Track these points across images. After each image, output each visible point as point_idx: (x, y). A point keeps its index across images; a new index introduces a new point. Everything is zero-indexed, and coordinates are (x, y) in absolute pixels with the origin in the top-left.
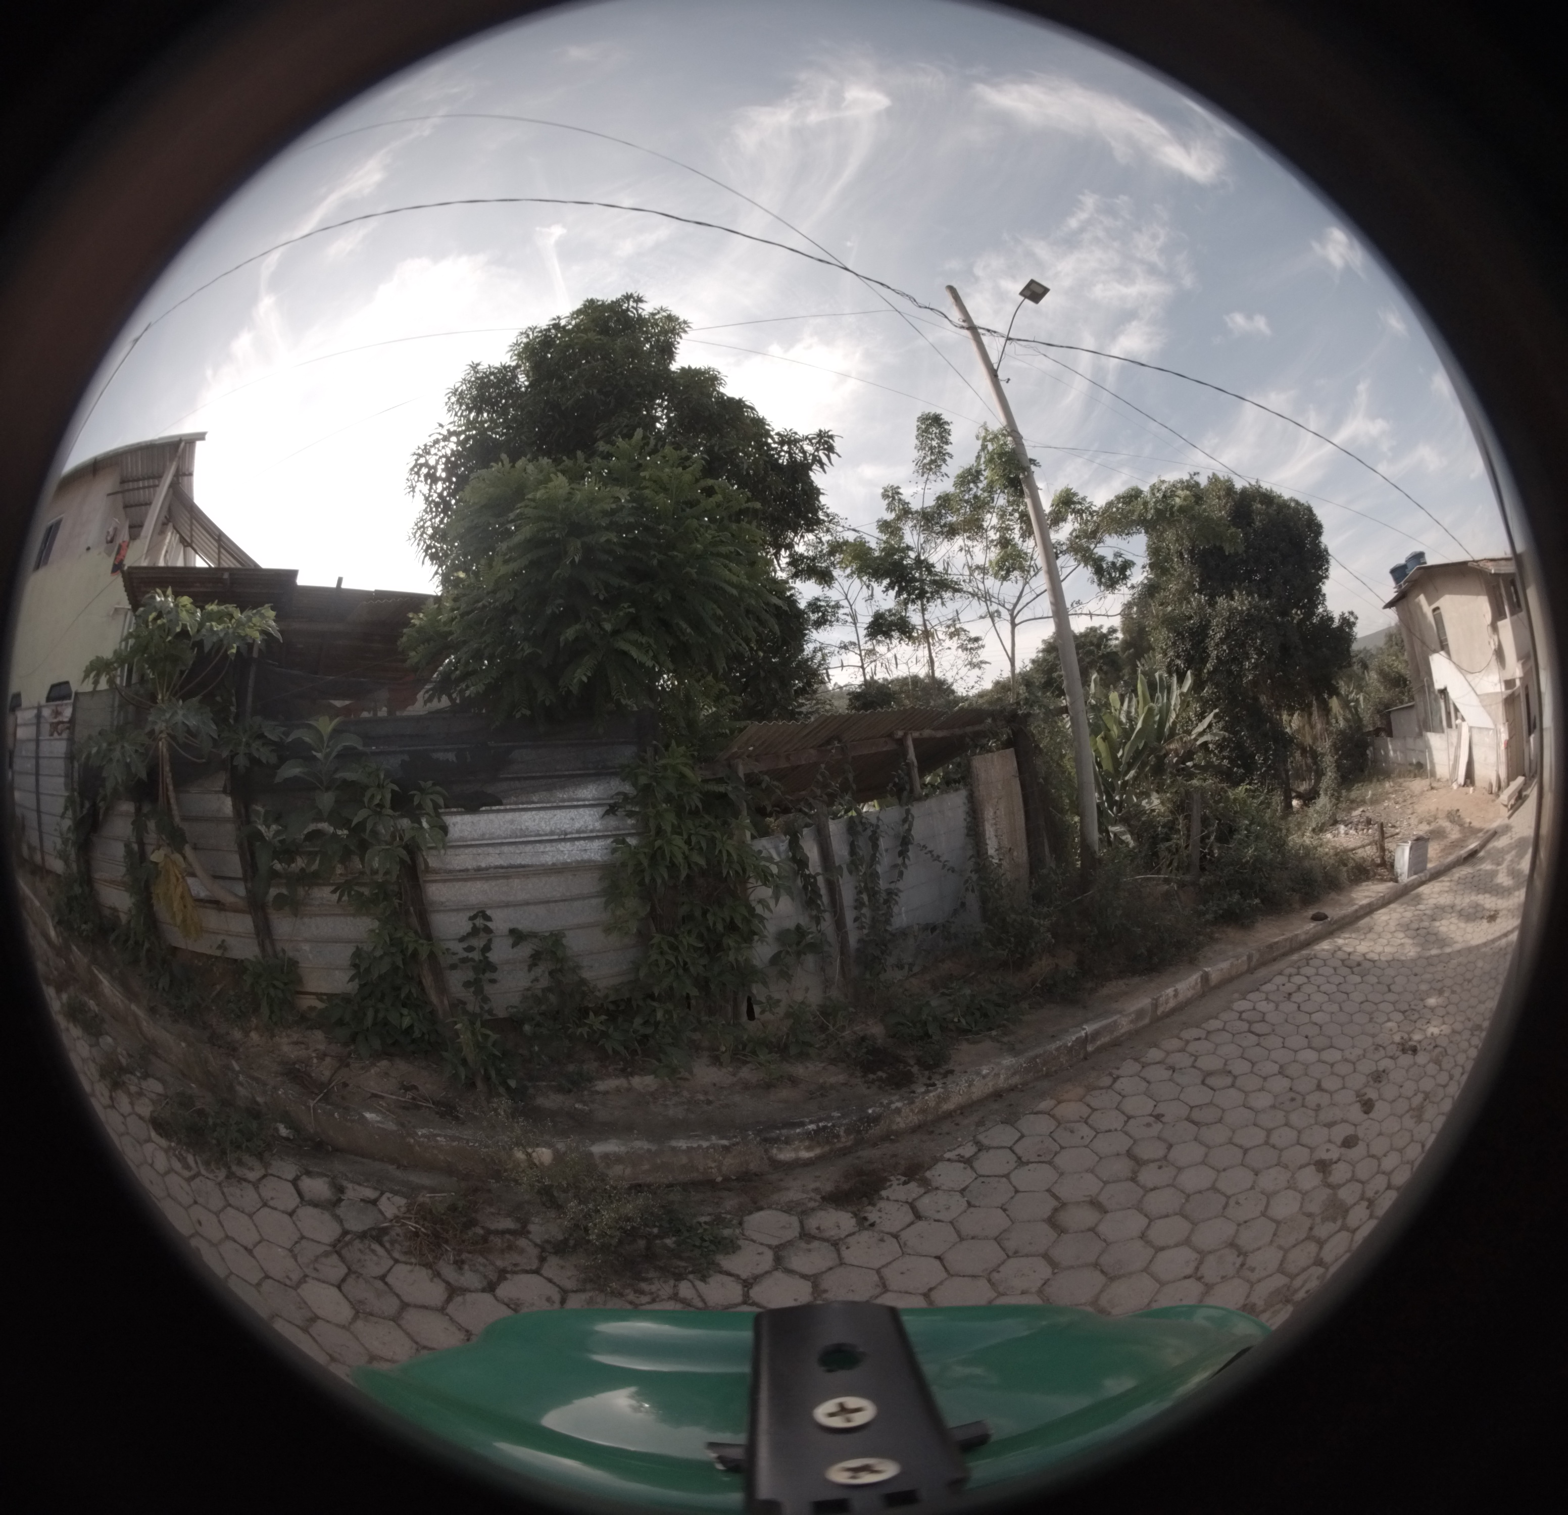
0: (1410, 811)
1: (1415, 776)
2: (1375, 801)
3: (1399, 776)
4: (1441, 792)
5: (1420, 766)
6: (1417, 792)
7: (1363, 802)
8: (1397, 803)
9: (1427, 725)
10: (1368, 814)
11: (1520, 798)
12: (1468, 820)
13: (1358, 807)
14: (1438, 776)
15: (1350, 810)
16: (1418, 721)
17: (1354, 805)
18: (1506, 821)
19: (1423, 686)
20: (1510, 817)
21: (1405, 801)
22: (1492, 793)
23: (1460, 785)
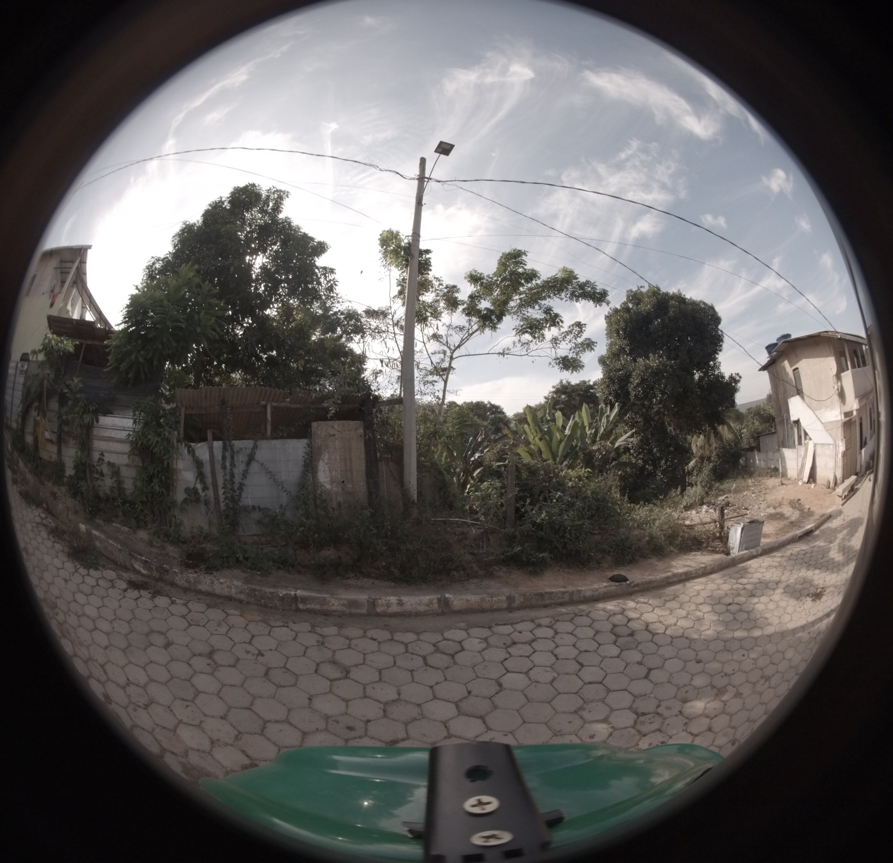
0: (762, 499)
1: (771, 477)
2: (736, 491)
3: (759, 476)
4: (790, 487)
5: (776, 469)
6: (770, 487)
7: (730, 491)
8: (753, 493)
9: (784, 444)
10: (730, 499)
11: (852, 490)
12: (808, 507)
13: (724, 494)
14: (789, 477)
15: (717, 496)
16: (778, 442)
17: (721, 493)
18: (840, 507)
19: (783, 420)
20: (843, 505)
21: (760, 492)
22: (829, 488)
23: (804, 483)
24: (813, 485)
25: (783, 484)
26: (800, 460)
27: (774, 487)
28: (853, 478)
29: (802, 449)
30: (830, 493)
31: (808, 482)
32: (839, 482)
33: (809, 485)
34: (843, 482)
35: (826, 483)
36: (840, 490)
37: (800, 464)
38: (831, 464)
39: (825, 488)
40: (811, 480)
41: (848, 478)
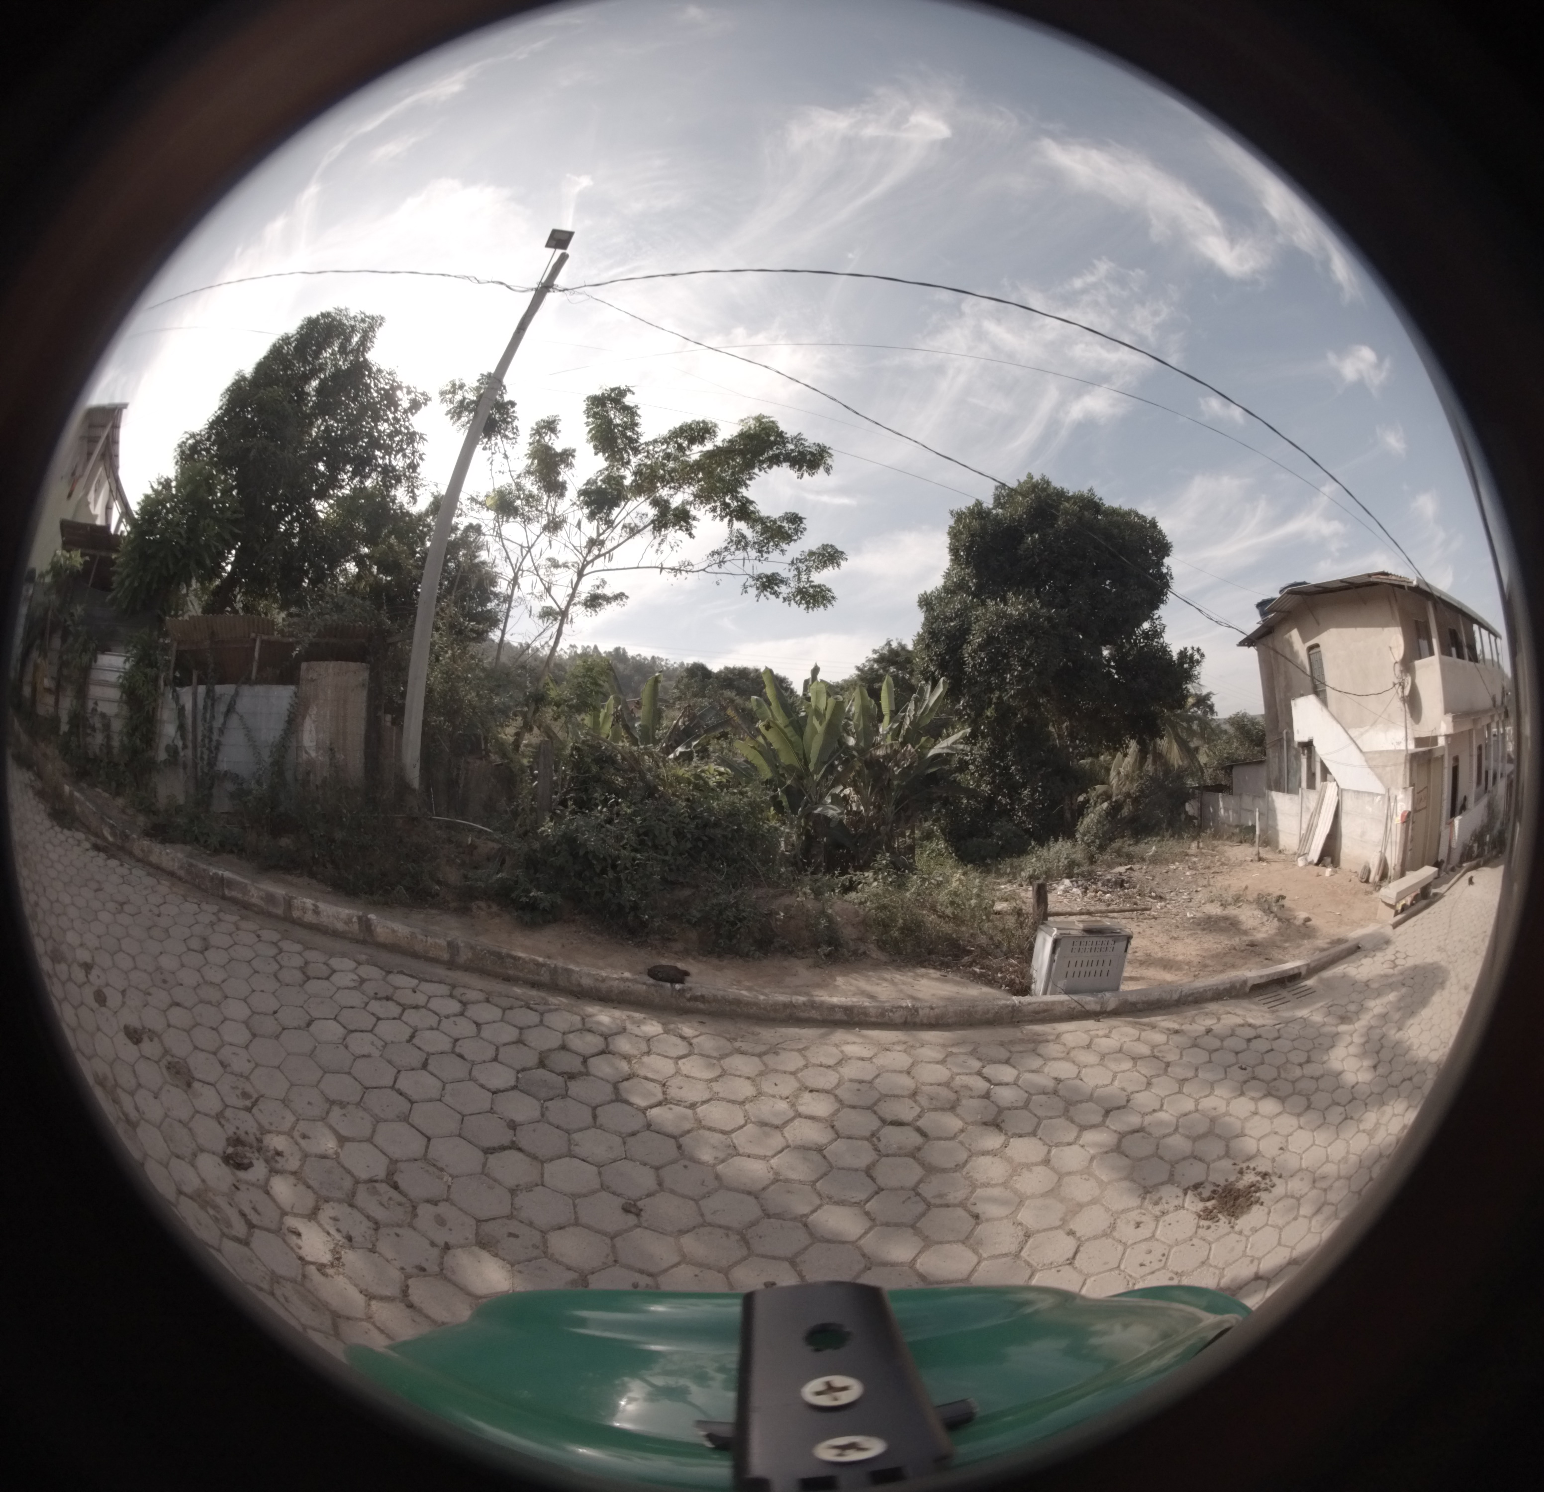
1: (1235, 842)
2: (1156, 861)
4: (1275, 866)
6: (1233, 860)
7: (1137, 858)
9: (1280, 785)
10: (1135, 874)
11: (1425, 897)
12: (1303, 915)
13: (1127, 863)
14: (1281, 847)
15: (1112, 864)
16: (1269, 779)
17: (1122, 860)
18: (1388, 930)
19: (1277, 738)
20: (1396, 924)
21: (1207, 868)
22: (1367, 881)
23: (1311, 863)
24: (1328, 871)
25: (1260, 859)
26: (1306, 818)
27: (1241, 863)
28: (1428, 871)
29: (1312, 797)
30: (1367, 893)
31: (1320, 861)
32: (1391, 872)
33: (1320, 868)
34: (1402, 874)
35: (1359, 870)
36: (1391, 891)
37: (1304, 826)
38: (1376, 834)
39: (1356, 880)
40: (1328, 860)
41: (1415, 868)
